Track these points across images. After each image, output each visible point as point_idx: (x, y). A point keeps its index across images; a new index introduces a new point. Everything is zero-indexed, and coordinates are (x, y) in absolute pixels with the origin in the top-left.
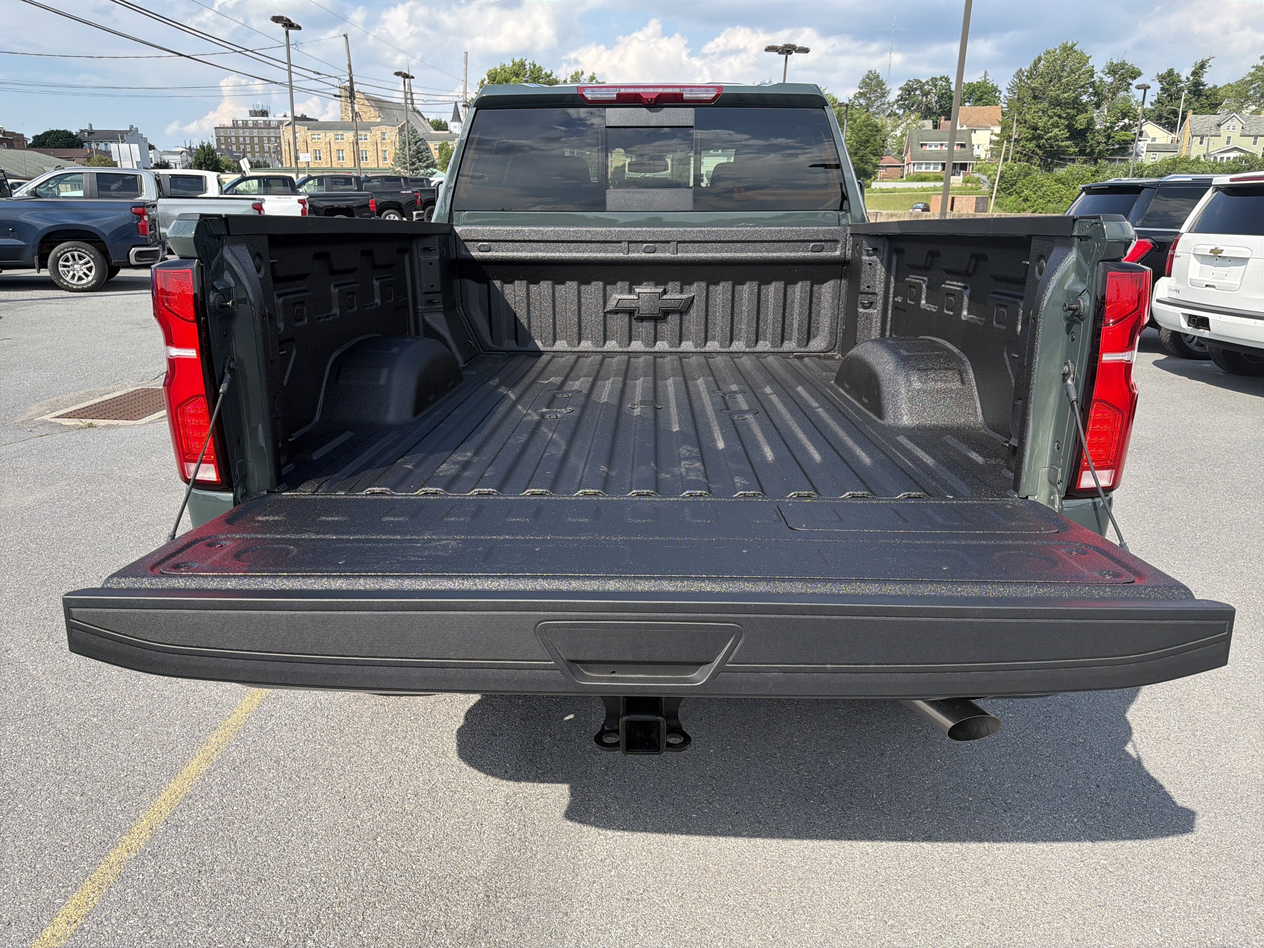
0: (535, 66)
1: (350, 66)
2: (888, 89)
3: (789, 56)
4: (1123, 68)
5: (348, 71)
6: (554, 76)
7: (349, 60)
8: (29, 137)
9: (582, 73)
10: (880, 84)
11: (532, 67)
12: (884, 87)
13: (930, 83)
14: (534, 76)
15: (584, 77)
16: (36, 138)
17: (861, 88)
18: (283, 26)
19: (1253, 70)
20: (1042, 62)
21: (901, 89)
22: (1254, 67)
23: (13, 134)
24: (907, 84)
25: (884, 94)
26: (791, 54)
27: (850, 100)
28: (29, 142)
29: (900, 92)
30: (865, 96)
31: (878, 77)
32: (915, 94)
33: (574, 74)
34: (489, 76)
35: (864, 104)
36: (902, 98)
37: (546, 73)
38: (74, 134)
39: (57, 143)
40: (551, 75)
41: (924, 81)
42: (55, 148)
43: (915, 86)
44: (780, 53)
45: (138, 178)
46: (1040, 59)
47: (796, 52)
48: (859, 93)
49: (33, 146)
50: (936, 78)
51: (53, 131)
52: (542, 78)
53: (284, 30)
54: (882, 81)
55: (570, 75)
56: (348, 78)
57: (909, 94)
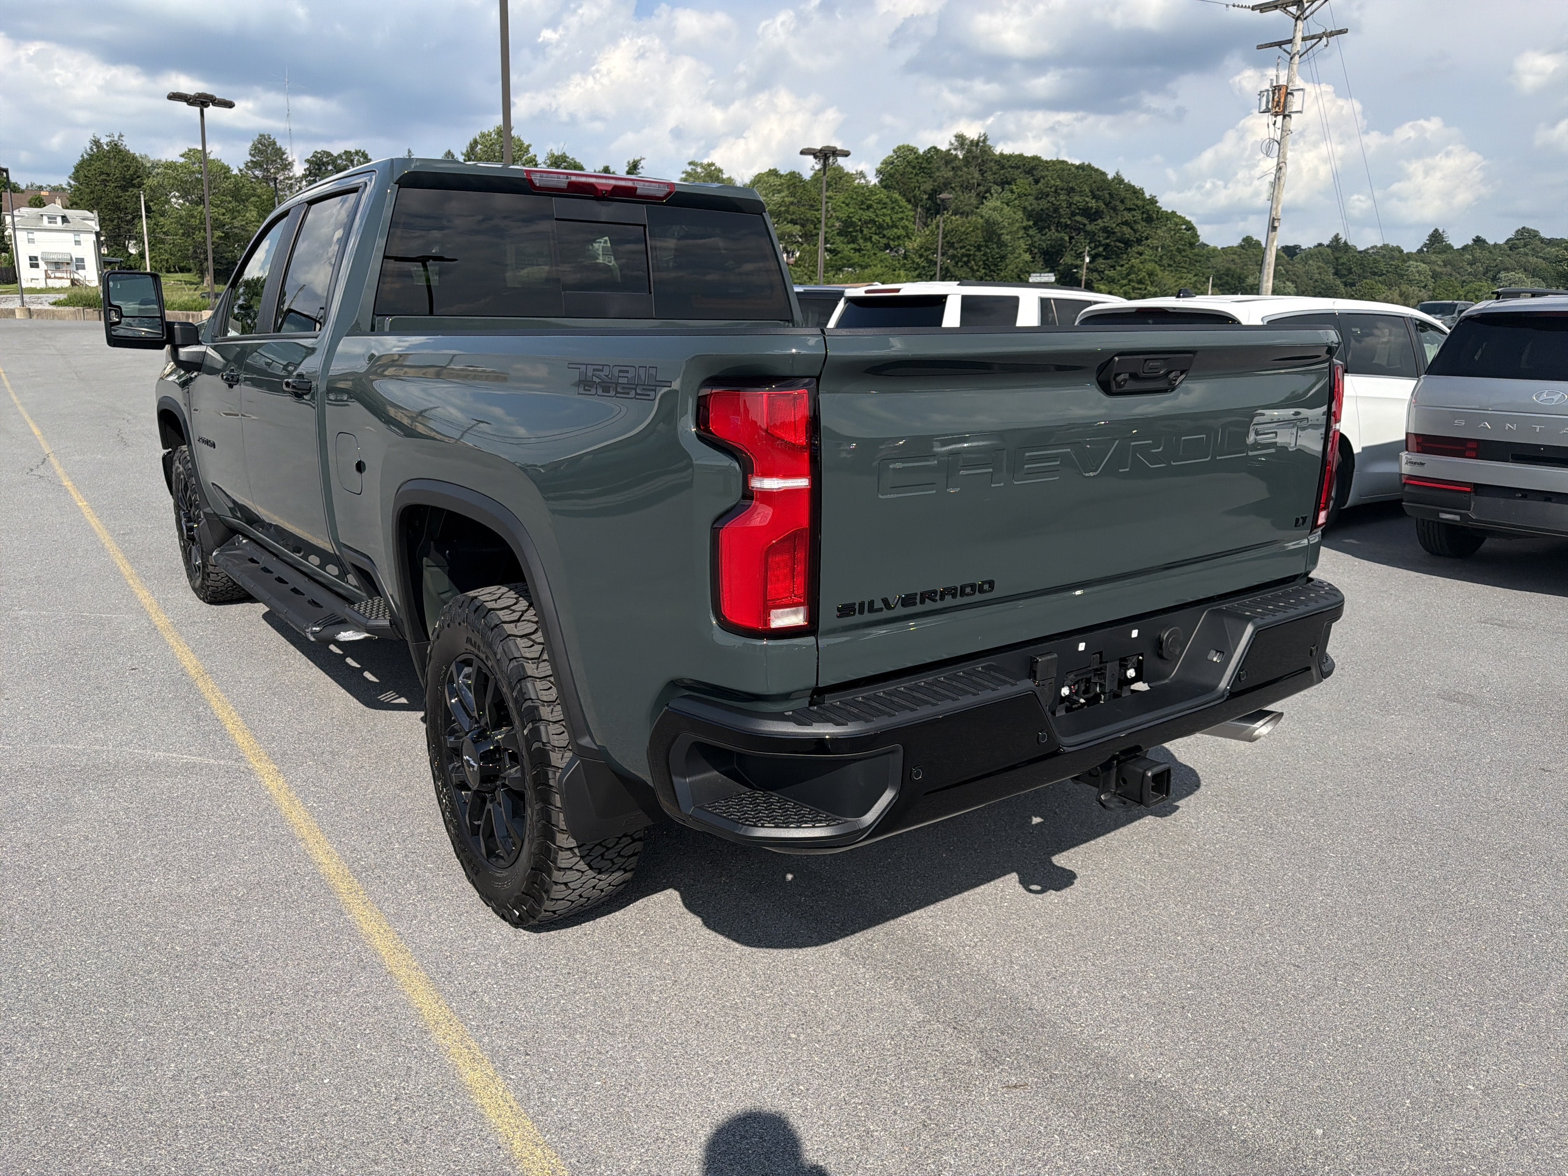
2: (290, 159)
3: (205, 110)
4: (565, 161)
10: (279, 153)
12: (285, 156)
13: (344, 157)
17: (253, 156)
19: (684, 176)
20: (479, 146)
21: (307, 161)
22: (683, 172)
24: (314, 156)
25: (286, 165)
26: (207, 106)
27: (240, 170)
29: (307, 166)
30: (262, 166)
31: (275, 143)
32: (326, 169)
35: (260, 177)
36: (310, 173)
41: (335, 154)
43: (324, 160)
46: (476, 142)
48: (252, 161)
50: (350, 152)
54: (280, 149)
57: (320, 169)
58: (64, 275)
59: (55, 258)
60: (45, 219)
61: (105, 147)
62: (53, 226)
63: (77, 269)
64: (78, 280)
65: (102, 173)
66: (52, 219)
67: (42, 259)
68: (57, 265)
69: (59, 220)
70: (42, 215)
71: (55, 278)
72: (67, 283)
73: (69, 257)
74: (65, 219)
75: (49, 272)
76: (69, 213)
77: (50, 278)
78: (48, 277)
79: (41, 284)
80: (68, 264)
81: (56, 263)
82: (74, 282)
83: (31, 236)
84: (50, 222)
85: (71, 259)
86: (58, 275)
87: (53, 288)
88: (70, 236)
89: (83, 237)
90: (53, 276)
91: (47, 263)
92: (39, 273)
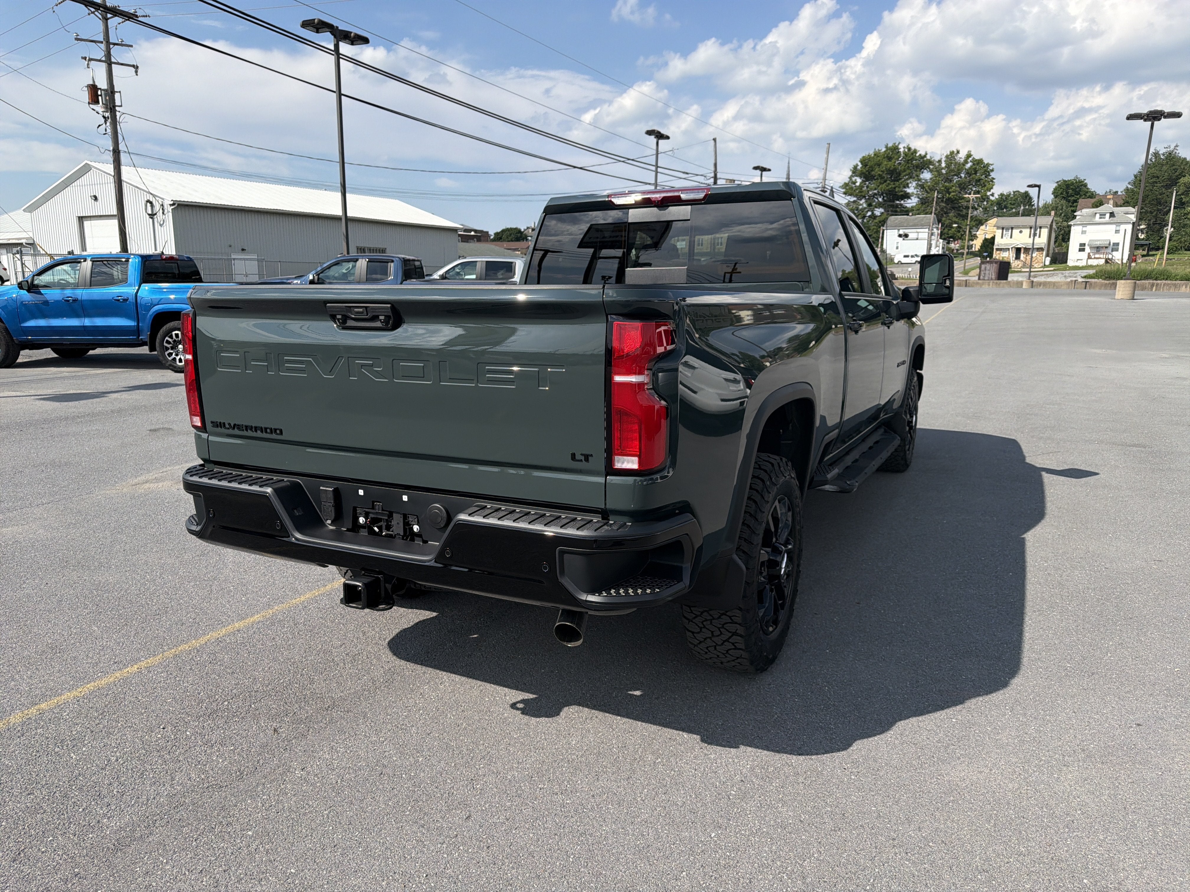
0: (909, 149)
1: (715, 165)
5: (713, 169)
6: (928, 157)
7: (716, 159)
8: (492, 233)
9: (958, 152)
11: (906, 150)
14: (907, 158)
15: (960, 155)
16: (496, 234)
18: (655, 138)
23: (481, 232)
28: (492, 237)
33: (949, 153)
34: (861, 162)
37: (920, 155)
38: (522, 230)
39: (510, 238)
40: (925, 156)
42: (509, 241)
44: (1145, 120)
45: (513, 264)
47: (1165, 117)
49: (494, 240)
51: (508, 229)
52: (916, 160)
53: (655, 140)
55: (945, 155)
56: (712, 175)
58: (1102, 256)
59: (1098, 243)
60: (1098, 216)
61: (1162, 157)
62: (1102, 220)
63: (1112, 251)
64: (1111, 260)
65: (1154, 177)
66: (1102, 215)
67: (1088, 245)
68: (1098, 249)
69: (1108, 215)
70: (1096, 213)
71: (1095, 258)
72: (1102, 262)
73: (1108, 243)
74: (1112, 215)
75: (1091, 254)
76: (1116, 210)
77: (1091, 258)
78: (1089, 257)
79: (1083, 263)
80: (1106, 247)
81: (1098, 247)
82: (1107, 261)
83: (1084, 229)
84: (1101, 218)
85: (1110, 244)
86: (1097, 256)
87: (1091, 265)
88: (1113, 227)
89: (1123, 227)
90: (1093, 257)
91: (1091, 248)
92: (1084, 255)
